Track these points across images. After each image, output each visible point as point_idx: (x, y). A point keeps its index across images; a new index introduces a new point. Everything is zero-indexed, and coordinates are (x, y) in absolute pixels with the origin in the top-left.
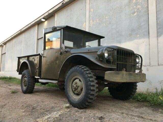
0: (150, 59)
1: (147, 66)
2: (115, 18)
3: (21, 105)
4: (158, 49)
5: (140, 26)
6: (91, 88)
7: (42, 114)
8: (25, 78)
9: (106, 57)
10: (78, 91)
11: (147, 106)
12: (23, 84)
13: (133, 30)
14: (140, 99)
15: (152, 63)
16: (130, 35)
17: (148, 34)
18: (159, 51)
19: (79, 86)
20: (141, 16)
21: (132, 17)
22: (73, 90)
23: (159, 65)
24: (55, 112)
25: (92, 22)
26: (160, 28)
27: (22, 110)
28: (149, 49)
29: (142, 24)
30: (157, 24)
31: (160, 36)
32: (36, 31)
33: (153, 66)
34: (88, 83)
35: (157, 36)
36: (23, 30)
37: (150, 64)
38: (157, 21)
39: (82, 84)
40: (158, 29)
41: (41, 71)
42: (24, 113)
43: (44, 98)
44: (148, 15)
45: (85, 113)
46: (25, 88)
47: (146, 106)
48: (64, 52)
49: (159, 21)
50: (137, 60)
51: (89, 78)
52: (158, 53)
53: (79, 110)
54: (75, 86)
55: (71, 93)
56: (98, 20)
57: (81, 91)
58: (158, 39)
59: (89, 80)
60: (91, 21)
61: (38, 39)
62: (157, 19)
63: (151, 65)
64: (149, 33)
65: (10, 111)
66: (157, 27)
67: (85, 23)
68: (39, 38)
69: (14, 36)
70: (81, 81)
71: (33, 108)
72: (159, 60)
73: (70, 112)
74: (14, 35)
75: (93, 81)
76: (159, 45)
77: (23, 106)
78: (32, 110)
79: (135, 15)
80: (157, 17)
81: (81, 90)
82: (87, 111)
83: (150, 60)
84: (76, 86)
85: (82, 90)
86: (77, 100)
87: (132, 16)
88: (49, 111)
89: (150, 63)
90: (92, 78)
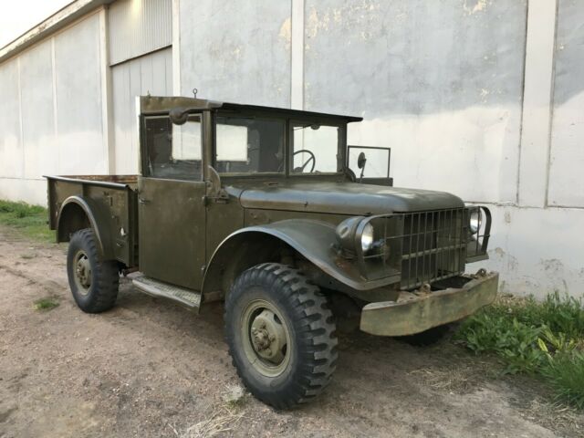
0: (518, 182)
1: (509, 205)
2: (402, 12)
3: (81, 380)
4: (550, 147)
5: (494, 54)
6: (316, 354)
7: (155, 426)
8: (83, 259)
9: (364, 248)
10: (271, 354)
11: (495, 379)
12: (77, 280)
13: (466, 70)
14: (475, 345)
15: (526, 198)
16: (456, 86)
17: (520, 89)
18: (552, 157)
19: (274, 340)
20: (499, 17)
21: (465, 15)
22: (256, 347)
23: (546, 206)
24: (196, 421)
25: (316, 20)
26: (563, 72)
27: (85, 405)
28: (520, 146)
29: (502, 49)
30: (556, 53)
31: (563, 100)
32: (103, 35)
33: (526, 207)
34: (303, 337)
35: (552, 102)
36: (50, 24)
37: (518, 201)
38: (556, 44)
39: (285, 334)
40: (556, 73)
41: (137, 247)
42: (96, 420)
43: (154, 345)
44: (524, 16)
45: (296, 429)
46: (84, 293)
47: (492, 379)
48: (216, 200)
49: (564, 46)
50: (474, 223)
51: (307, 322)
52: (549, 164)
53: (276, 416)
54: (260, 336)
55: (247, 353)
56: (339, 13)
57: (282, 355)
58: (552, 113)
59: (307, 329)
60: (313, 17)
61: (112, 67)
62: (556, 36)
63: (521, 205)
64: (523, 87)
65: (48, 409)
66: (554, 68)
67: (289, 20)
68: (115, 62)
69: (17, 47)
70: (280, 323)
71: (124, 399)
72: (551, 190)
73: (247, 423)
74: (17, 44)
75: (320, 332)
76: (554, 135)
77: (86, 383)
78: (120, 405)
79: (478, 11)
80: (556, 25)
81: (281, 353)
82: (301, 420)
83: (518, 186)
84: (266, 337)
85: (284, 350)
86: (268, 382)
87: (468, 13)
88: (176, 413)
89: (517, 195)
90: (318, 322)
